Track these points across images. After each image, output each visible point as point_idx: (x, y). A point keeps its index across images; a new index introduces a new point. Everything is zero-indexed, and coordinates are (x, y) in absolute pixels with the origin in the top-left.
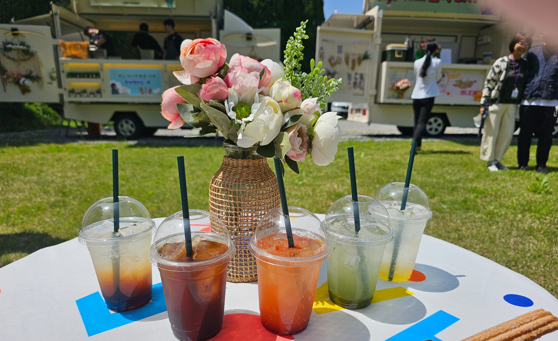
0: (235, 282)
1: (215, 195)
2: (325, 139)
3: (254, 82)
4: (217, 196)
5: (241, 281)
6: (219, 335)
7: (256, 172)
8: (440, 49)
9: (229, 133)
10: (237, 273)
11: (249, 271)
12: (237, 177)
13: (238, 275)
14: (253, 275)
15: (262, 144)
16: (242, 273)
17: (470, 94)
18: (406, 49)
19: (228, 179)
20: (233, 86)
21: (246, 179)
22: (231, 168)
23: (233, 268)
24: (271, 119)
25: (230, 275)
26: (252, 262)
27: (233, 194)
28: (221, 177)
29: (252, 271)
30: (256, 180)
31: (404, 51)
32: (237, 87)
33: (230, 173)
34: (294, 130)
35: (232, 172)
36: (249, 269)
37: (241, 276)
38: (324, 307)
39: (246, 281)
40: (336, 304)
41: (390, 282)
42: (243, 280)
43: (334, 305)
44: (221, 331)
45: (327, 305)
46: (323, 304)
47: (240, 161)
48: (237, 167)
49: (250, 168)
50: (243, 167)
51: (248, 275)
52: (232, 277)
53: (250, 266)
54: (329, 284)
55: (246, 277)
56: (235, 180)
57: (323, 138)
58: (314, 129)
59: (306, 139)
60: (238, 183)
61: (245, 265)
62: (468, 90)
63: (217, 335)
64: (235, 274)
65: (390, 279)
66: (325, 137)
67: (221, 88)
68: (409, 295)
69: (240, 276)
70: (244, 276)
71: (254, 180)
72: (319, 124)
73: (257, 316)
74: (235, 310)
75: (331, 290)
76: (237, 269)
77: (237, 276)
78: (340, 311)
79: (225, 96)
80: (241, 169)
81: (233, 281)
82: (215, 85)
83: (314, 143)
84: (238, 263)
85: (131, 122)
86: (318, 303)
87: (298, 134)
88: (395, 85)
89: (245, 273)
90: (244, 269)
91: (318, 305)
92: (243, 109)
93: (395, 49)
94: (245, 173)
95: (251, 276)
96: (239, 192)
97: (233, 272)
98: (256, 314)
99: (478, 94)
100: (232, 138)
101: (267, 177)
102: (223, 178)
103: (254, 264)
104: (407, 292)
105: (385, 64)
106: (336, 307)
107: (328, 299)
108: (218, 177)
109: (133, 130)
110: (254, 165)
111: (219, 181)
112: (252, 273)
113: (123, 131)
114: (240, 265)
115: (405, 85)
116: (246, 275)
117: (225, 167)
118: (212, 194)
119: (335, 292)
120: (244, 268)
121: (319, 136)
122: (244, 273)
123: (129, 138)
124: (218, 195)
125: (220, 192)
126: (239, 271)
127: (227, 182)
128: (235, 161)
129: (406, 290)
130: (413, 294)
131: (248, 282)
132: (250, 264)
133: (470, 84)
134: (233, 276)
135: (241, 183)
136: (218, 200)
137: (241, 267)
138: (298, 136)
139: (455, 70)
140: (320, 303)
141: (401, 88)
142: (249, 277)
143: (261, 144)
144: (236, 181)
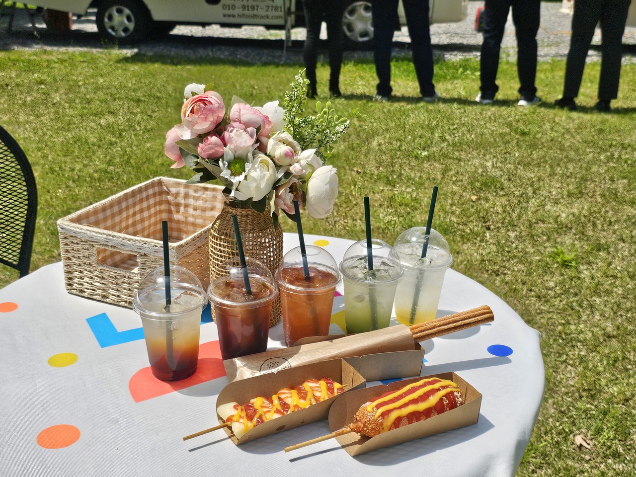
1: (215, 243)
2: (316, 196)
3: (248, 141)
20: (228, 145)
21: (245, 228)
24: (262, 178)
32: (232, 146)
34: (286, 187)
49: (249, 217)
50: (242, 216)
57: (314, 195)
66: (316, 194)
67: (216, 149)
79: (220, 155)
80: (240, 218)
82: (210, 146)
85: (127, 11)
87: (289, 190)
92: (237, 166)
94: (244, 222)
109: (131, 26)
113: (113, 28)
117: (225, 214)
118: (212, 241)
121: (310, 193)
123: (123, 43)
125: (218, 240)
128: (234, 210)
136: (217, 248)
143: (253, 200)
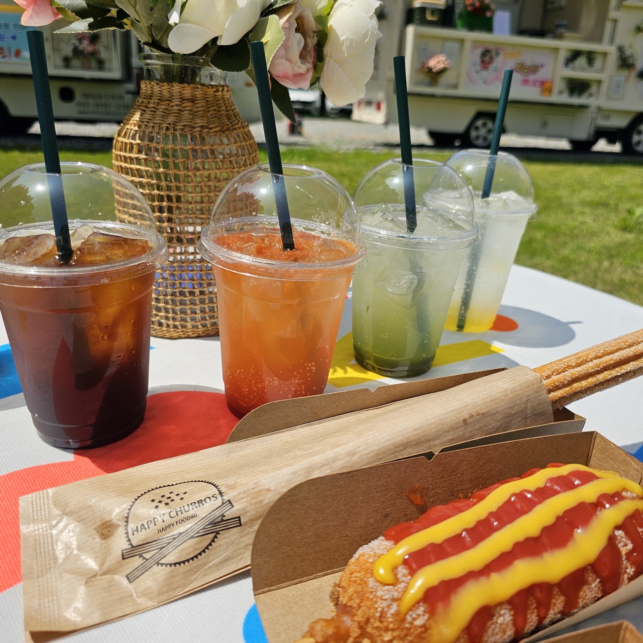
0: (171, 338)
1: (126, 159)
2: (352, 40)
4: (128, 160)
5: (183, 336)
6: (139, 431)
7: (211, 113)
8: (493, 12)
9: (150, 23)
10: (174, 319)
11: (198, 316)
12: (171, 119)
13: (177, 323)
14: (208, 323)
15: (222, 42)
16: (186, 321)
17: (534, 83)
18: (442, 8)
19: (152, 124)
21: (189, 124)
22: (157, 101)
23: (167, 311)
25: (160, 324)
26: (206, 297)
27: (162, 154)
28: (136, 122)
29: (206, 315)
30: (210, 129)
31: (440, 10)
33: (154, 112)
34: (288, 16)
35: (161, 110)
36: (198, 312)
37: (183, 327)
38: (348, 375)
39: (194, 335)
40: (369, 370)
41: (460, 333)
42: (188, 333)
43: (365, 373)
44: (142, 426)
45: (353, 373)
46: (346, 372)
47: (176, 87)
48: (169, 101)
49: (197, 102)
50: (183, 100)
51: (198, 324)
52: (164, 329)
53: (202, 306)
54: (356, 334)
55: (193, 327)
56: (166, 125)
57: (347, 39)
58: (327, 23)
59: (313, 41)
60: (173, 132)
61: (191, 304)
62: (532, 77)
63: (135, 433)
64: (171, 322)
65: (461, 327)
66: (351, 37)
68: (495, 352)
69: (181, 325)
70: (189, 325)
71: (207, 127)
72: (338, 11)
73: (219, 394)
74: (172, 385)
75: (359, 343)
76: (174, 312)
77: (175, 327)
78: (378, 381)
80: (178, 103)
81: (168, 335)
83: (327, 50)
84: (178, 299)
86: (335, 371)
87: (296, 25)
88: (426, 66)
89: (192, 320)
90: (189, 312)
91: (336, 373)
93: (426, 6)
94: (187, 112)
95: (204, 326)
96: (175, 151)
97: (167, 318)
98: (216, 392)
99: (547, 85)
100: (157, 35)
101: (233, 125)
102: (140, 123)
103: (209, 303)
104: (492, 349)
105: (411, 30)
106: (371, 375)
107: (354, 362)
108: (131, 122)
110: (205, 98)
111: (131, 129)
112: (206, 320)
114: (181, 304)
115: (441, 66)
116: (193, 323)
117: (145, 101)
118: (119, 158)
119: (368, 348)
120: (190, 309)
121: (339, 34)
122: (189, 320)
124: (131, 158)
125: (134, 151)
126: (178, 317)
127: (150, 130)
128: (166, 86)
129: (489, 346)
130: (502, 351)
131: (198, 337)
132: (201, 303)
133: (535, 69)
134: (168, 326)
135: (178, 133)
136: (131, 169)
137: (183, 307)
138: (297, 30)
139: (514, 46)
140: (339, 370)
141: (434, 70)
142: (200, 327)
143: (220, 42)
144: (167, 129)
